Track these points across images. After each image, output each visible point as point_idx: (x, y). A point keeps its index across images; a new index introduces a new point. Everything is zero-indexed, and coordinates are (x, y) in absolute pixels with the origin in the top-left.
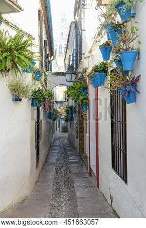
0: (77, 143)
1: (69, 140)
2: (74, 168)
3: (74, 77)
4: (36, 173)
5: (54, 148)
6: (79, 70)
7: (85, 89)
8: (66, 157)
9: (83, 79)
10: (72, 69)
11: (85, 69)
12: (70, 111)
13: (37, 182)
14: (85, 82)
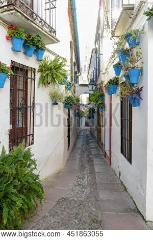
0: (96, 134)
1: (90, 132)
2: (94, 151)
3: (94, 87)
4: (68, 154)
5: (80, 137)
6: (98, 83)
7: (102, 96)
8: (88, 144)
9: (101, 89)
10: (93, 82)
11: (103, 82)
12: (92, 111)
13: (68, 160)
14: (102, 91)
